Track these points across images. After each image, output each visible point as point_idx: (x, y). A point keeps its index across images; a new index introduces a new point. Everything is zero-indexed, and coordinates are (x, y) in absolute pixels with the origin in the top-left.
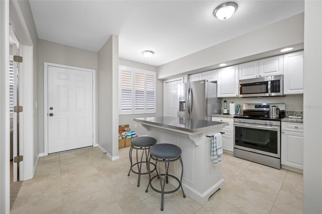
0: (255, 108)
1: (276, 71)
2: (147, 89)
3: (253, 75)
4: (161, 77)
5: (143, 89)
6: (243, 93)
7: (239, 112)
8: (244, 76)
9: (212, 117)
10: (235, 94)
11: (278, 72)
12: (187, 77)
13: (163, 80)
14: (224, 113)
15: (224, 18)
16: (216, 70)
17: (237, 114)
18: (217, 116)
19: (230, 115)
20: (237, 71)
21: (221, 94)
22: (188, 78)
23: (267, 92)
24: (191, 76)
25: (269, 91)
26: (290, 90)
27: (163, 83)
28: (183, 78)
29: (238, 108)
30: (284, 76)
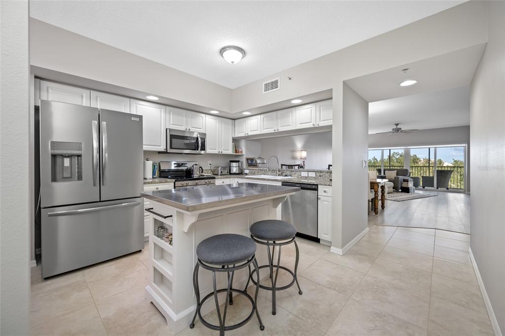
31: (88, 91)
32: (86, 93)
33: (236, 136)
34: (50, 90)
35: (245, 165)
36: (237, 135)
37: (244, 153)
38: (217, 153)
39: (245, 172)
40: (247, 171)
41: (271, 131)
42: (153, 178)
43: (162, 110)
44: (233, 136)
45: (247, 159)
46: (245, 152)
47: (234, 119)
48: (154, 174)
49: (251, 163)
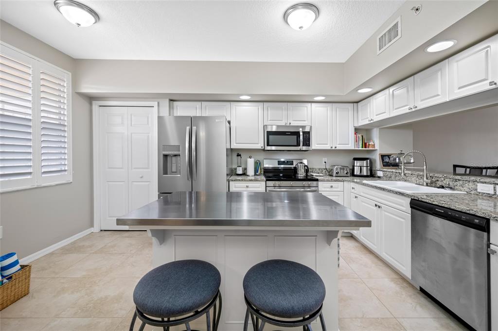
0: (279, 164)
1: (305, 121)
2: (43, 114)
3: (281, 120)
4: (88, 88)
5: (29, 111)
6: (270, 144)
7: (259, 172)
8: (270, 120)
9: (230, 182)
10: (259, 145)
11: (306, 122)
12: (168, 104)
13: (91, 99)
14: (237, 173)
15: (300, 28)
16: (229, 103)
17: (257, 174)
18: (239, 180)
19: (248, 175)
20: (261, 111)
21: (236, 143)
22: (171, 108)
23: (298, 145)
24: (175, 103)
25: (301, 144)
26: (318, 144)
27: (91, 104)
28: (158, 103)
29: (257, 164)
30: (312, 127)
31: (199, 103)
32: (198, 104)
33: (360, 124)
34: (178, 108)
35: (378, 164)
36: (362, 122)
37: (377, 147)
38: (329, 148)
39: (378, 175)
40: (380, 174)
41: (405, 110)
42: (255, 174)
43: (260, 107)
44: (356, 125)
45: (383, 157)
46: (379, 145)
47: (357, 102)
48: (256, 171)
49: (388, 162)
